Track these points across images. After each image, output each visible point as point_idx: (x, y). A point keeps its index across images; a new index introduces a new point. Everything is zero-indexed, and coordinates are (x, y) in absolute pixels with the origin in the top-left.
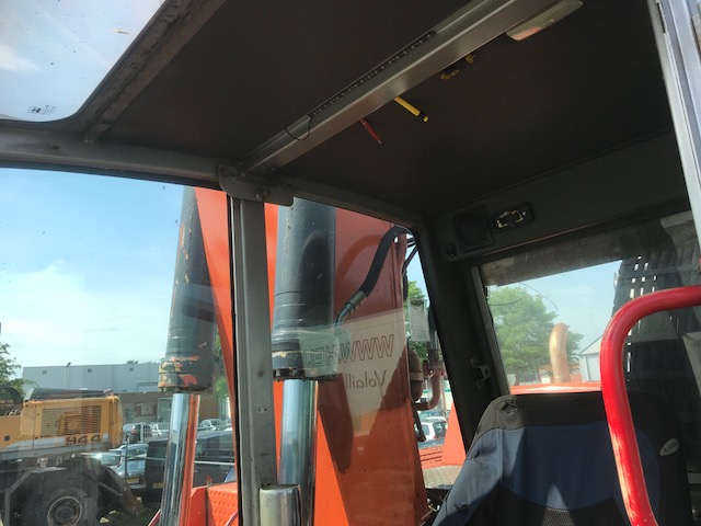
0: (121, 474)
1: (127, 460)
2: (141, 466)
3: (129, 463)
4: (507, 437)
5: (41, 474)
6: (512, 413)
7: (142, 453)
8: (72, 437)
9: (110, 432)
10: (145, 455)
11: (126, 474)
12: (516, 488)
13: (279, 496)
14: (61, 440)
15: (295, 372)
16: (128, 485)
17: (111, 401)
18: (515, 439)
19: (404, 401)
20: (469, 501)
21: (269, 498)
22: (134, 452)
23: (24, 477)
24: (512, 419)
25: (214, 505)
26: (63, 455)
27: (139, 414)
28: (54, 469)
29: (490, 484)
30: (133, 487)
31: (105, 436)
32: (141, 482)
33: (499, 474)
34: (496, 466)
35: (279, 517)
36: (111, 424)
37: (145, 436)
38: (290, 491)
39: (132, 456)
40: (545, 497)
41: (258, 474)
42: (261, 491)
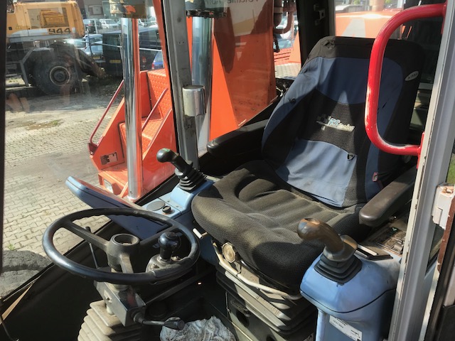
0: (88, 53)
1: (90, 45)
2: (100, 49)
3: (92, 47)
4: (325, 62)
5: (38, 52)
6: (331, 48)
7: (99, 40)
8: (52, 29)
9: (76, 27)
10: (101, 42)
11: (92, 54)
12: (324, 92)
13: (193, 93)
14: (45, 30)
15: (199, 12)
16: (94, 60)
17: (71, 5)
18: (329, 64)
19: (268, 27)
20: (297, 97)
21: (188, 93)
22: (94, 39)
23: (29, 54)
24: (330, 52)
25: (152, 82)
26: (49, 41)
27: (92, 14)
28: (45, 49)
29: (310, 89)
30: (98, 62)
31: (73, 29)
32: (102, 59)
33: (316, 83)
34: (315, 78)
35: (194, 103)
36: (75, 21)
37: (98, 28)
38: (199, 90)
39: (92, 42)
40: (338, 98)
41: (181, 79)
42: (183, 89)
